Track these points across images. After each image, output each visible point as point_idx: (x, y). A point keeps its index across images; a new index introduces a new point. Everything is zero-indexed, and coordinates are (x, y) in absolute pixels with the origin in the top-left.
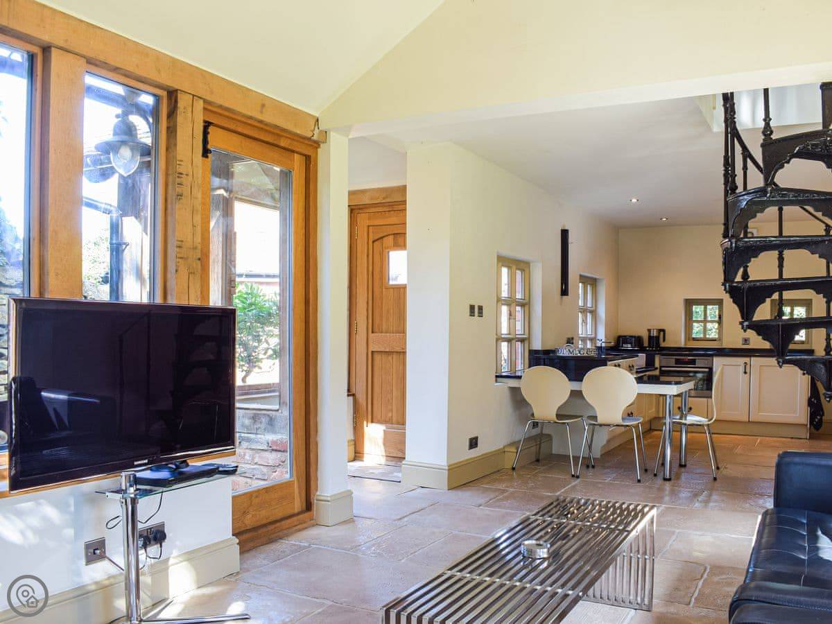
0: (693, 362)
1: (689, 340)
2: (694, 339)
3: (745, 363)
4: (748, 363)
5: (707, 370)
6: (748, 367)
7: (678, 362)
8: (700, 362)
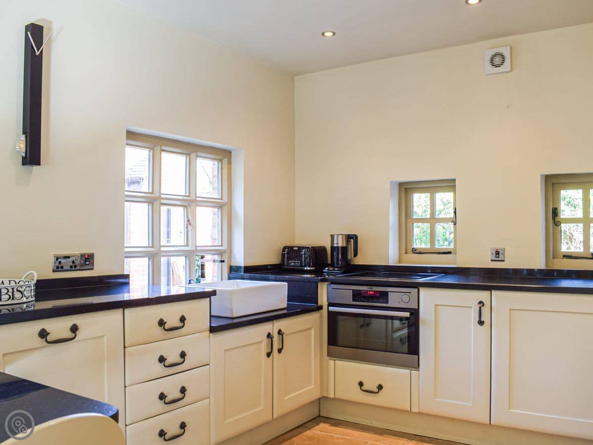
0: (384, 296)
1: (406, 253)
2: (415, 251)
3: (481, 302)
4: (487, 303)
5: (407, 314)
6: (486, 311)
7: (357, 296)
8: (396, 297)
